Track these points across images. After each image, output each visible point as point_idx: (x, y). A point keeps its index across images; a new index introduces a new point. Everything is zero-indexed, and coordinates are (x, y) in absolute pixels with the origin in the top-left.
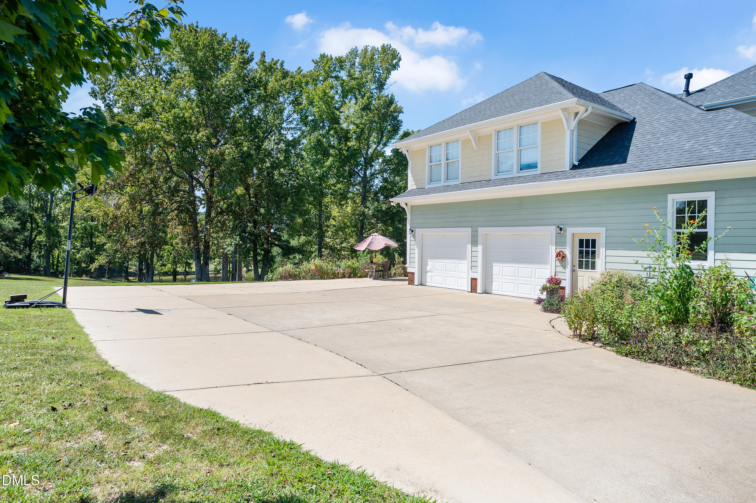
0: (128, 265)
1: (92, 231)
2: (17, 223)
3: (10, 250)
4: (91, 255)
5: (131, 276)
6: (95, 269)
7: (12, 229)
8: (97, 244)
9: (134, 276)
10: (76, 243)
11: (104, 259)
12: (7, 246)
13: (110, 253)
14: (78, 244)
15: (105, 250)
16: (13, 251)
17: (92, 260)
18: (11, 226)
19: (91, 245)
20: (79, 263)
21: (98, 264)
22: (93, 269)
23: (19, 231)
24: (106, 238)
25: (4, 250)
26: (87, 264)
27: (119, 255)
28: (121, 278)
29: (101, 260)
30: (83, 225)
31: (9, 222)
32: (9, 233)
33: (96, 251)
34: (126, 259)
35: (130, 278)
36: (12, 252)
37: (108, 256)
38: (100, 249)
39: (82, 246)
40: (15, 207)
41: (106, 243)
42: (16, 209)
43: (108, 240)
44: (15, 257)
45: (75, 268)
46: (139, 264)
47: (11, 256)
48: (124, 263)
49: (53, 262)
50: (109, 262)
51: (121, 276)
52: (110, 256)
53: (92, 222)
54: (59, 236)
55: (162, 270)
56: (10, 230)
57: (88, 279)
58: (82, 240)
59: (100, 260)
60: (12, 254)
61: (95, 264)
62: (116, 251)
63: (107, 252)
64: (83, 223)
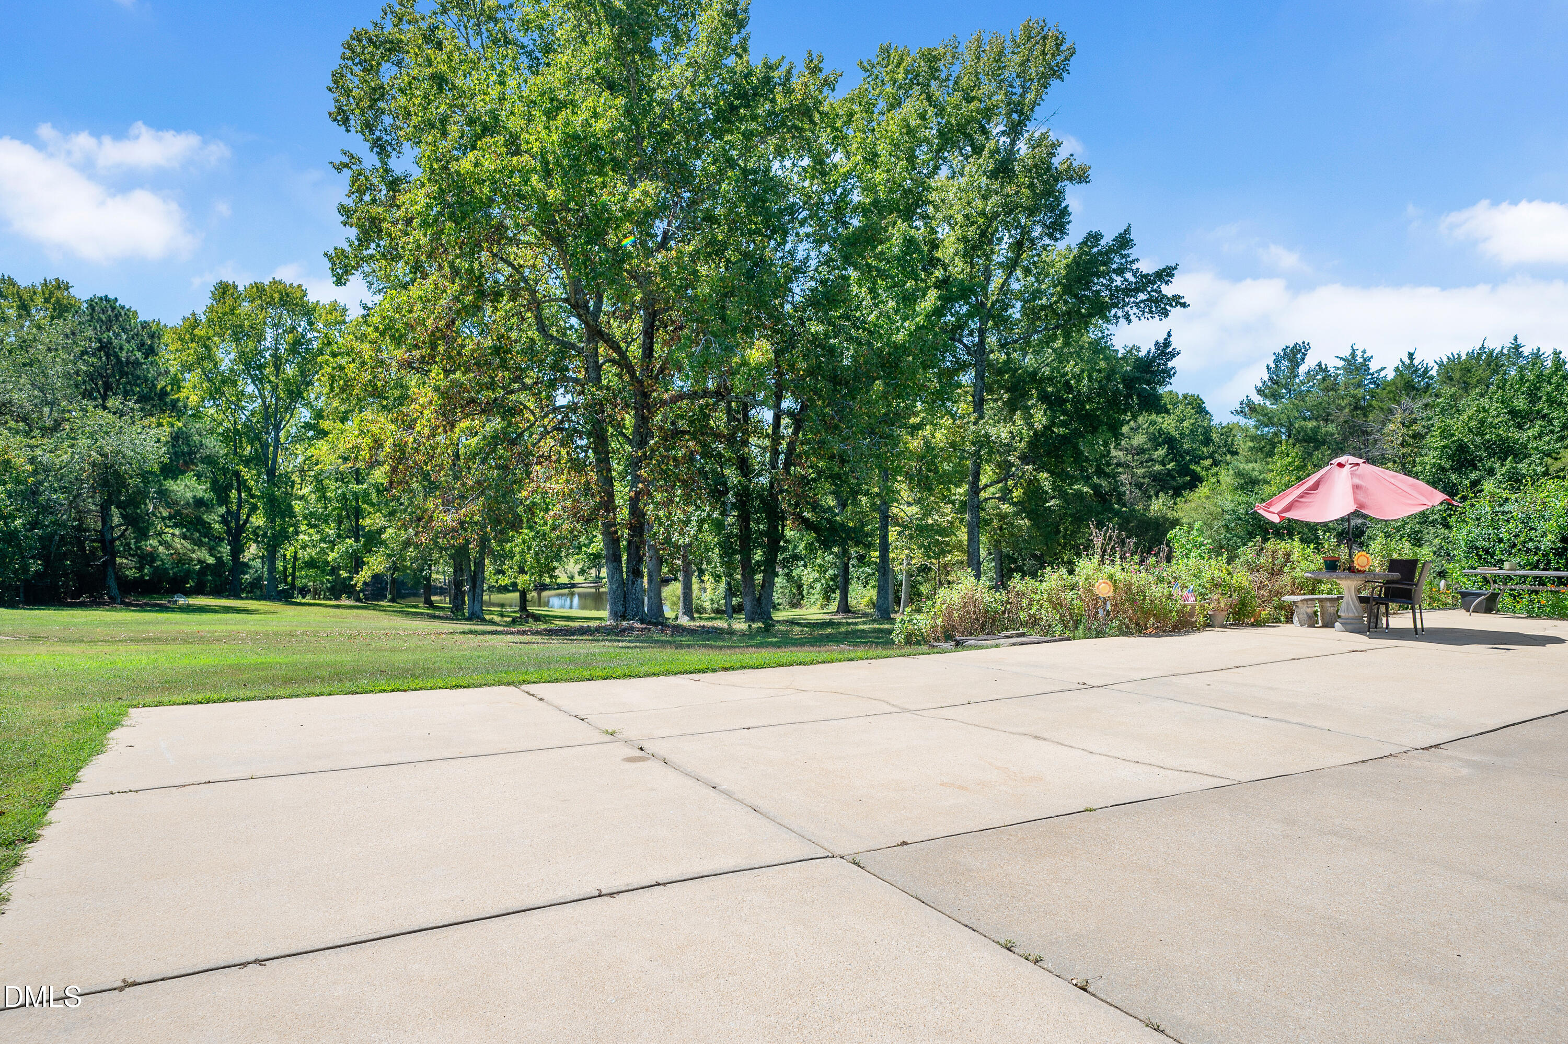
0: (430, 574)
1: (357, 502)
2: (204, 487)
3: (190, 547)
4: (356, 554)
5: (435, 594)
6: (365, 583)
7: (191, 500)
8: (367, 529)
9: (441, 594)
10: (327, 530)
11: (380, 563)
12: (184, 537)
13: (393, 549)
14: (331, 531)
15: (382, 543)
16: (196, 548)
17: (357, 563)
18: (189, 495)
19: (356, 532)
20: (334, 571)
21: (369, 573)
22: (359, 585)
23: (206, 505)
24: (385, 517)
25: (179, 546)
26: (350, 572)
27: (411, 552)
28: (417, 599)
29: (376, 563)
30: (339, 492)
31: (186, 485)
32: (186, 509)
33: (365, 545)
34: (426, 560)
35: (433, 598)
36: (194, 551)
37: (389, 556)
38: (373, 539)
39: (339, 536)
40: (195, 453)
41: (385, 528)
42: (198, 456)
43: (390, 521)
44: (200, 561)
45: (328, 580)
46: (455, 571)
47: (191, 559)
48: (422, 570)
49: (285, 569)
50: (394, 568)
51: (415, 595)
52: (394, 556)
53: (357, 484)
54: (292, 515)
55: (497, 582)
56: (188, 504)
57: (352, 603)
58: (340, 523)
59: (373, 564)
60: (194, 556)
61: (363, 573)
62: (407, 544)
63: (387, 547)
64: (338, 488)
